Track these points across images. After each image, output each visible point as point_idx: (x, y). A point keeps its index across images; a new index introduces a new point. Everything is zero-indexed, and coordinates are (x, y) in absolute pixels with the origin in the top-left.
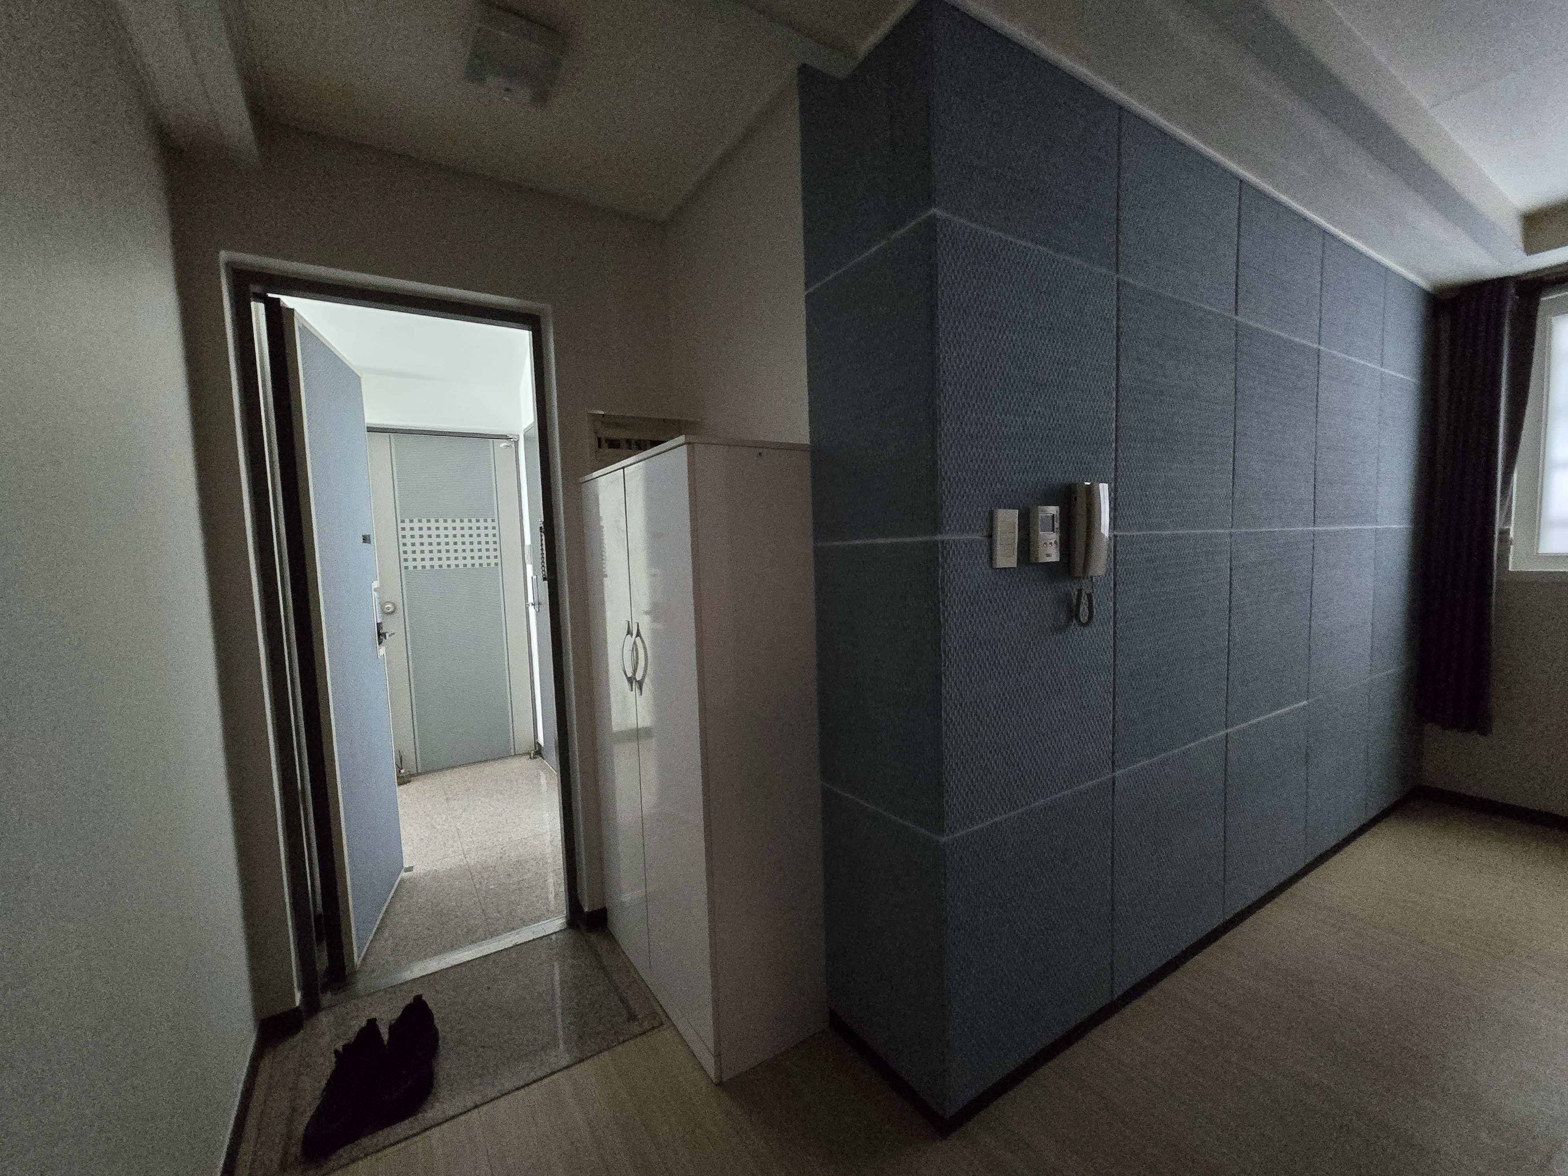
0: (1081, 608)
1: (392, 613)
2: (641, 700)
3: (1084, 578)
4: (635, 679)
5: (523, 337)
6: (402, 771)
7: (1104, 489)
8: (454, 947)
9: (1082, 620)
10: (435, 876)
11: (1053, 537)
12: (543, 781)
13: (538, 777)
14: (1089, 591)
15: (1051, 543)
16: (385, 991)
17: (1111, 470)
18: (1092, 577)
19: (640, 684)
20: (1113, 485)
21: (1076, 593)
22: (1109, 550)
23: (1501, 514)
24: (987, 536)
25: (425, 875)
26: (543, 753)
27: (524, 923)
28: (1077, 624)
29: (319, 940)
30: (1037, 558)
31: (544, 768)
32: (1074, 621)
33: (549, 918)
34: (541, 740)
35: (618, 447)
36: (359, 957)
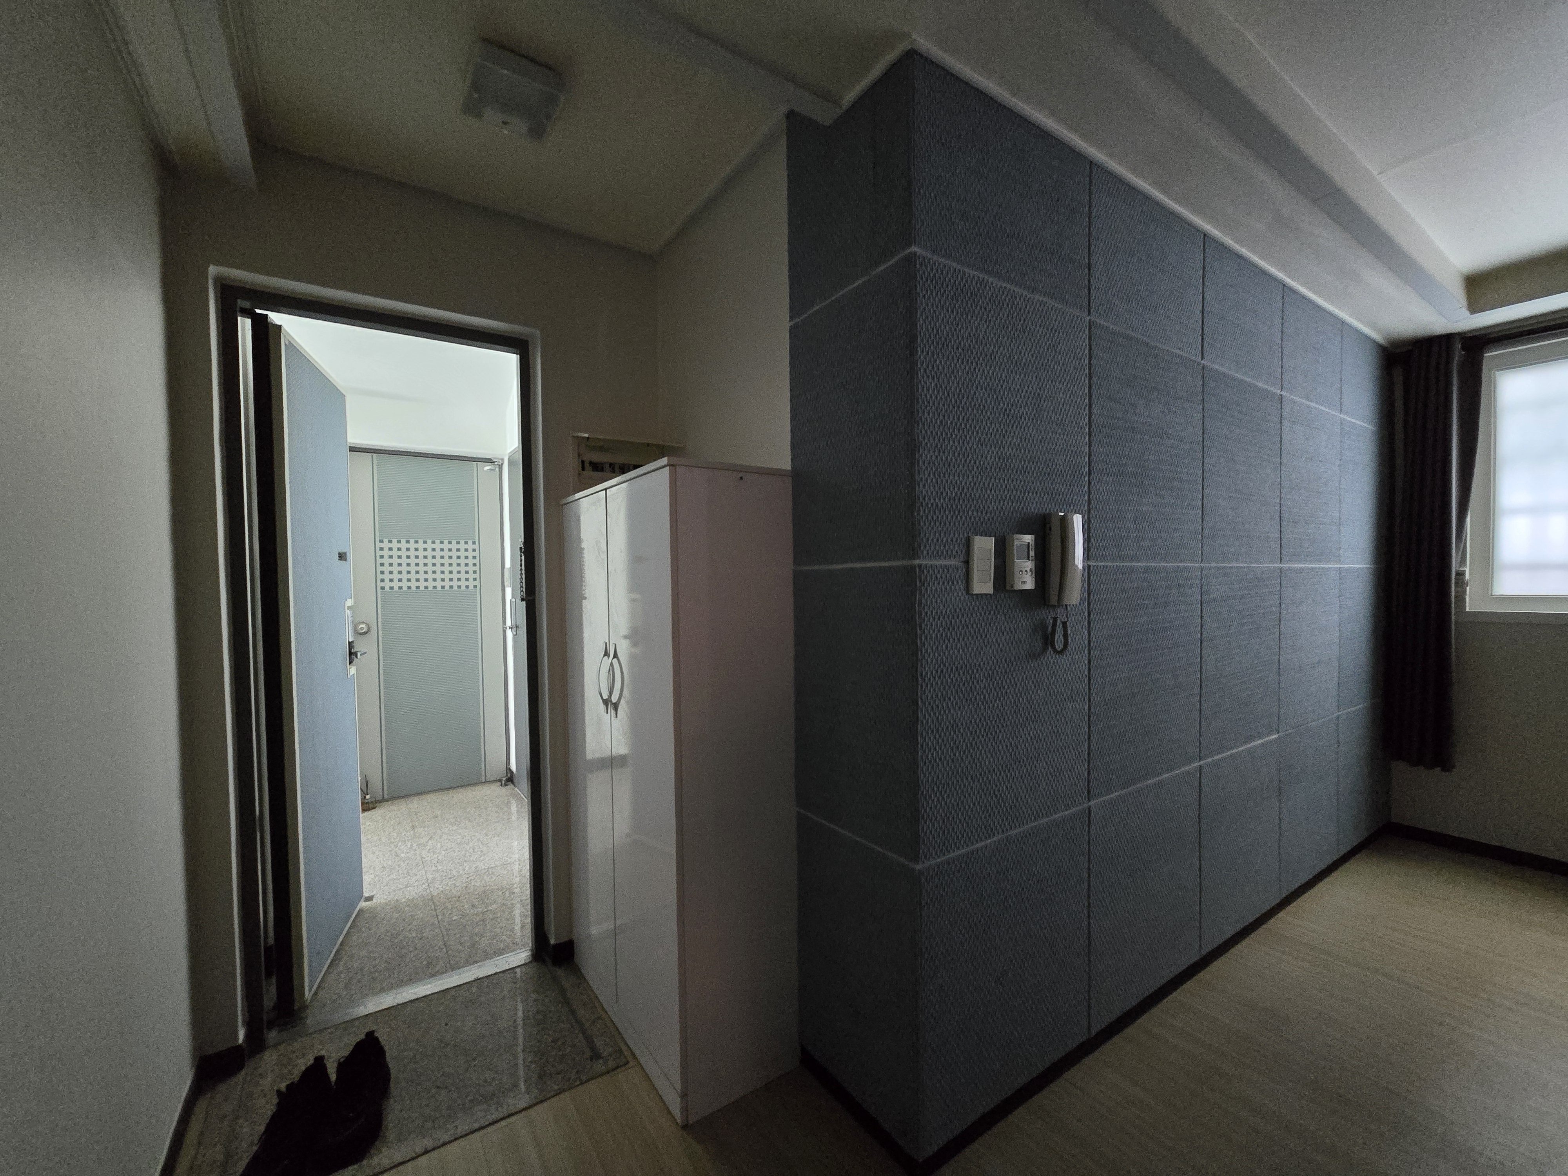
0: (1056, 637)
1: (366, 633)
2: (616, 723)
3: (1059, 607)
4: (611, 702)
5: (510, 361)
6: (368, 797)
7: (1077, 520)
8: (412, 980)
9: (1057, 647)
10: (396, 907)
11: (1029, 565)
12: (514, 808)
13: (508, 804)
14: (1064, 619)
15: (1026, 571)
16: (337, 1027)
17: (1084, 502)
18: (1066, 605)
19: (616, 706)
20: (1086, 517)
21: (1051, 621)
22: (1083, 581)
23: (1456, 557)
24: (964, 562)
25: (386, 904)
26: (515, 780)
27: (486, 957)
28: (1052, 652)
29: (269, 975)
30: (1012, 586)
31: (514, 796)
32: (1050, 649)
33: (514, 950)
34: (513, 767)
35: (602, 470)
36: (310, 991)
